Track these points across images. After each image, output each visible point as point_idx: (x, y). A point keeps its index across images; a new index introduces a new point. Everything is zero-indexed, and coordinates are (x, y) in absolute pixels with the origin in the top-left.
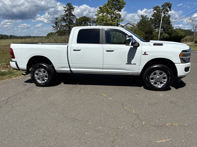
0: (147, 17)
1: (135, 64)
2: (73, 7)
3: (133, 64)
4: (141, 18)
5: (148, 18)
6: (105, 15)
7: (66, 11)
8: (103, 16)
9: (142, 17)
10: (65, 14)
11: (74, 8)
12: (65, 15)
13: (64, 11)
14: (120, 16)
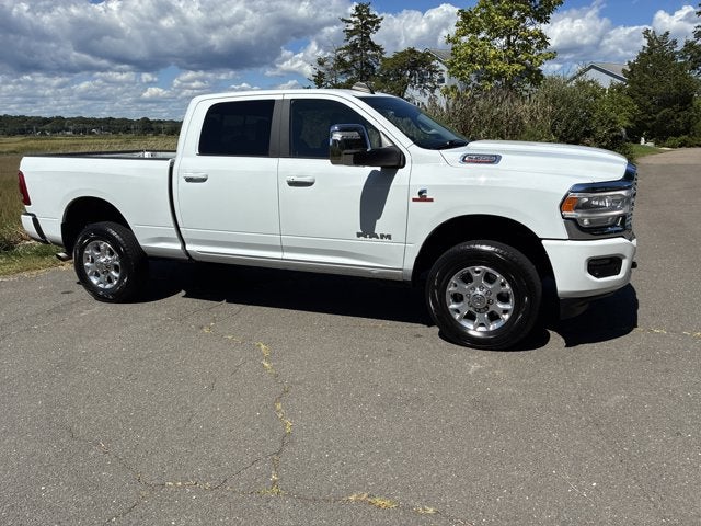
0: (670, 38)
1: (389, 237)
2: (374, 16)
3: (382, 236)
4: (645, 42)
5: (675, 42)
6: (483, 39)
7: (351, 33)
8: (473, 44)
9: (649, 38)
10: (348, 44)
11: (378, 21)
12: (346, 48)
13: (345, 36)
14: (543, 40)
